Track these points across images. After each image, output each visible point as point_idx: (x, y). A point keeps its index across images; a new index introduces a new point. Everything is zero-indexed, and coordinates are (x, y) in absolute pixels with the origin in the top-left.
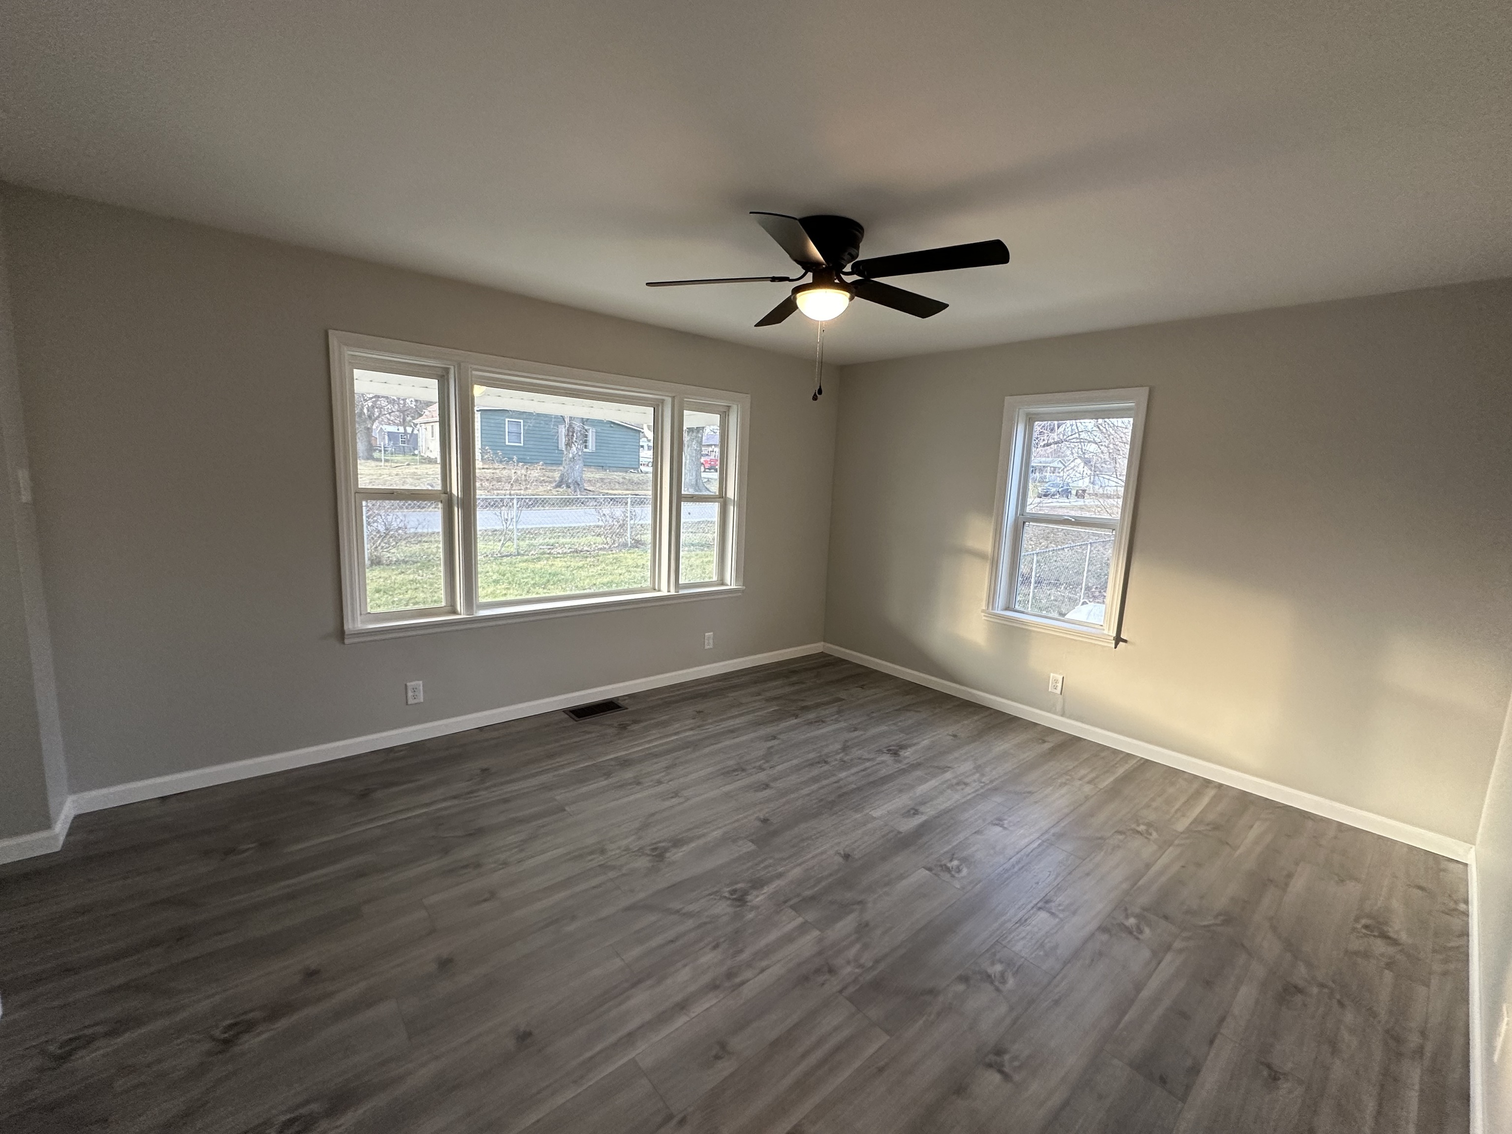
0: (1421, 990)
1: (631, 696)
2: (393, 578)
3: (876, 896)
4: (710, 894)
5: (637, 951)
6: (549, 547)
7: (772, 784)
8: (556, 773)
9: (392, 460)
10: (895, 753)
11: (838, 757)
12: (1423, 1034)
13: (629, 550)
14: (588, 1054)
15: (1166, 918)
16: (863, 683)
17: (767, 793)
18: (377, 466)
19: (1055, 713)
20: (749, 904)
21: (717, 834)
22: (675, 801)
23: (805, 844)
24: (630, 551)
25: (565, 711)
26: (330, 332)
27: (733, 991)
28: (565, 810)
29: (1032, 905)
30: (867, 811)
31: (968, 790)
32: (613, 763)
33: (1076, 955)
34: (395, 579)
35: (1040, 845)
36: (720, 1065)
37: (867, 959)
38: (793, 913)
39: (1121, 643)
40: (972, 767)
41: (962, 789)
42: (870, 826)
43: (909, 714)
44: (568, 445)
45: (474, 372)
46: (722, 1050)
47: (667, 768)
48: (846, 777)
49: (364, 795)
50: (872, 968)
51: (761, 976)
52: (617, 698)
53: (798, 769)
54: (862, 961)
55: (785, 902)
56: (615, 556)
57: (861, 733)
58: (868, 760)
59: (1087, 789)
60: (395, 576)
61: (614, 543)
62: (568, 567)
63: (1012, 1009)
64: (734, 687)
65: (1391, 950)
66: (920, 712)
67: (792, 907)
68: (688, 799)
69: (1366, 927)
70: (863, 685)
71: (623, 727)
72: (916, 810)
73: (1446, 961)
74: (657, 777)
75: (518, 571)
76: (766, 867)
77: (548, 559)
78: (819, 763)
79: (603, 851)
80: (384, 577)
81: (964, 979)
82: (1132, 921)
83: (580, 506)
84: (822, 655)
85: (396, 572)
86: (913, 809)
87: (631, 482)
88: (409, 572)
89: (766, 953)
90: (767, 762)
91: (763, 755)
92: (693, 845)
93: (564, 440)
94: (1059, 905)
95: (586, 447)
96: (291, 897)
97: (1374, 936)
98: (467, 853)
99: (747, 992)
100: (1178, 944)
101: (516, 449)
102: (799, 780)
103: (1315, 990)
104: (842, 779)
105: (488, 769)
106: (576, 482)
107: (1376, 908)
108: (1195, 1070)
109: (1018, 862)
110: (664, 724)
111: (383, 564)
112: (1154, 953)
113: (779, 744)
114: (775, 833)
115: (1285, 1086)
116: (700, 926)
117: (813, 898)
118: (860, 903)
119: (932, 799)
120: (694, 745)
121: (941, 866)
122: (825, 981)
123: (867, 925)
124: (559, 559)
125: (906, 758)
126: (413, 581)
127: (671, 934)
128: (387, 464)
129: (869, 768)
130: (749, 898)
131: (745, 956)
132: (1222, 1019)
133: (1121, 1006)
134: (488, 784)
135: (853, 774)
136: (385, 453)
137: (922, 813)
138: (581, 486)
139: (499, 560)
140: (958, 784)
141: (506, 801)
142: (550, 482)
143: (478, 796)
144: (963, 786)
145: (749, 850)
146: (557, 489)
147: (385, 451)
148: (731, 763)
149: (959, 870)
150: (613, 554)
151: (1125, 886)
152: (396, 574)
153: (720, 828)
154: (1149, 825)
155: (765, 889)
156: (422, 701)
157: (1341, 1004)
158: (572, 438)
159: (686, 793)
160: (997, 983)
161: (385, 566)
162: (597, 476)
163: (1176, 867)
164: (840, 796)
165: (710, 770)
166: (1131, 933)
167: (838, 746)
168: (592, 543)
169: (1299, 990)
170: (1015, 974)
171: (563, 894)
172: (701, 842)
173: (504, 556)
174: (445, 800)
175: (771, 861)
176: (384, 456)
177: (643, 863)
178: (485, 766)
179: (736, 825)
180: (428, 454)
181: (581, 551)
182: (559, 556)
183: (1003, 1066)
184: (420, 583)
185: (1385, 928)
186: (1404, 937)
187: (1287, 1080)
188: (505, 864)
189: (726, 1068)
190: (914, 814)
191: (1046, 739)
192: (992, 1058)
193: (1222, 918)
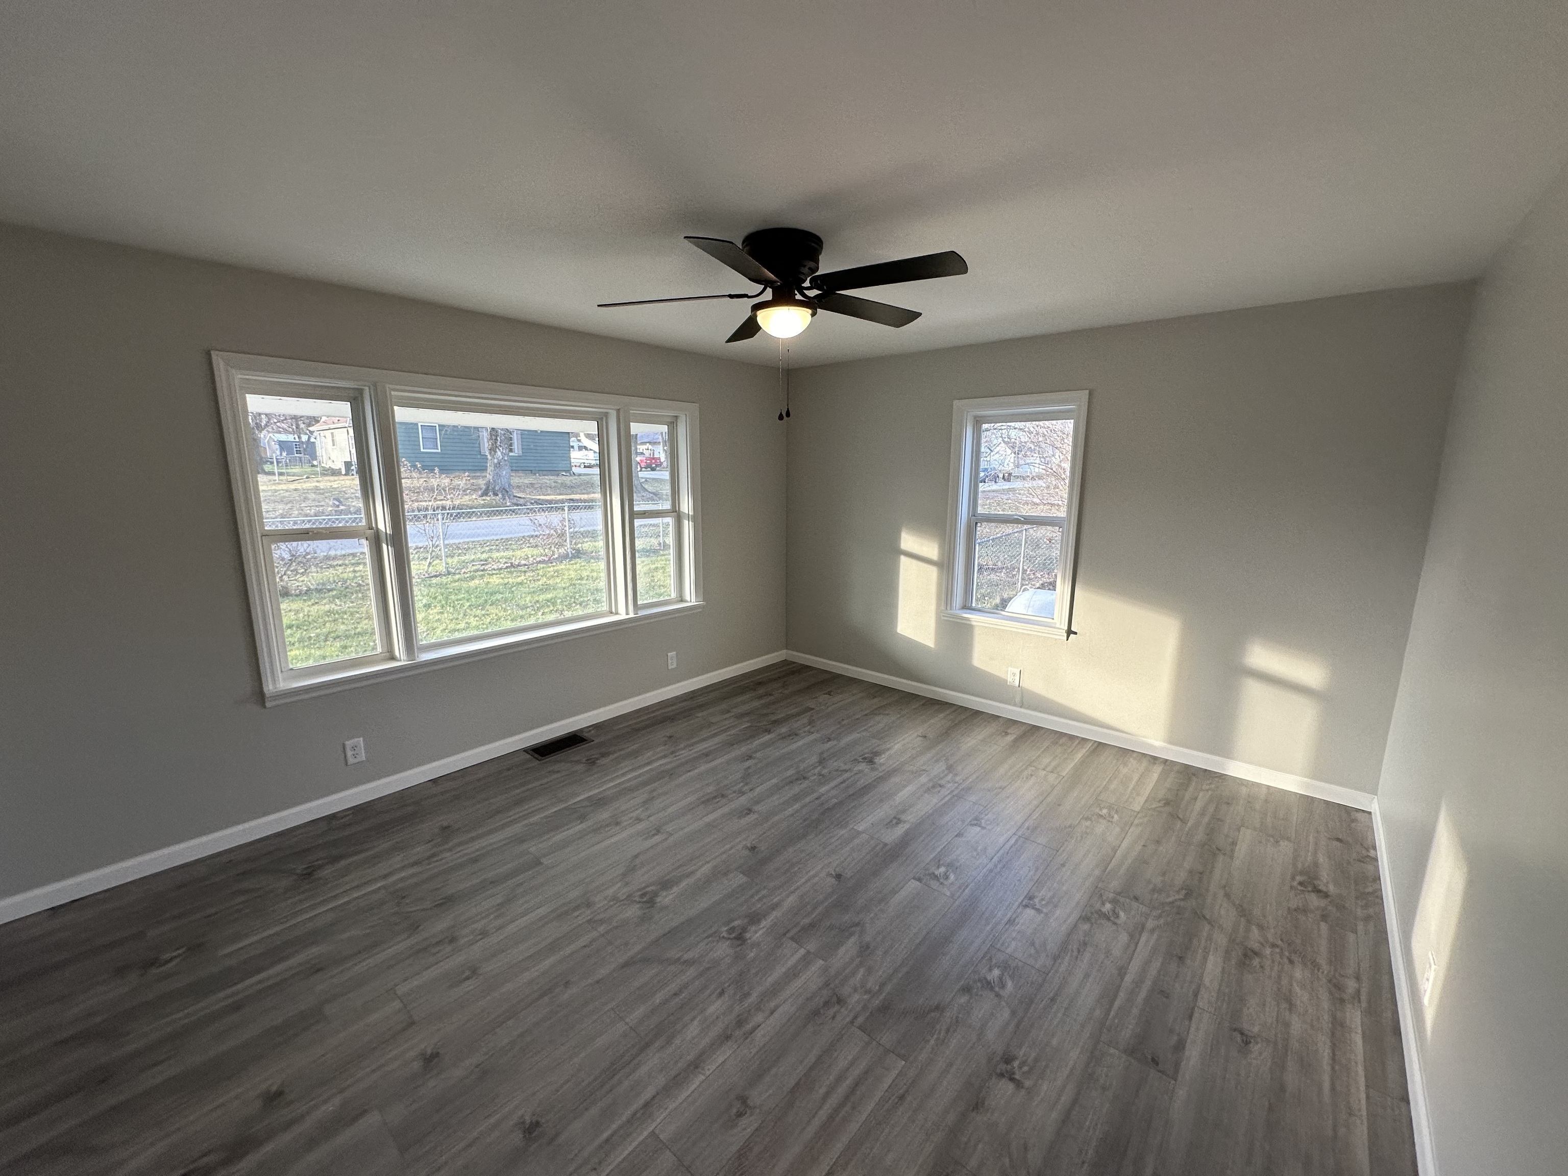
0: (1351, 937)
1: (597, 726)
2: (306, 610)
3: (872, 915)
4: (707, 937)
5: (640, 1011)
6: (482, 563)
7: (756, 808)
8: (526, 822)
9: (287, 473)
10: (871, 761)
11: (816, 771)
12: (1358, 978)
13: (570, 561)
14: (605, 1135)
15: (1136, 899)
16: (829, 690)
17: (752, 818)
18: (270, 481)
19: (1015, 705)
20: (749, 941)
21: (706, 869)
22: (658, 838)
23: (796, 869)
24: (572, 562)
25: (525, 750)
26: (214, 354)
27: (746, 1038)
28: (541, 863)
29: (1017, 904)
30: (851, 827)
31: (944, 792)
32: (586, 803)
33: (1064, 947)
34: (309, 611)
35: (1017, 841)
36: (744, 1122)
37: (871, 983)
38: (795, 945)
39: (1072, 635)
40: (944, 768)
41: (939, 792)
42: (856, 841)
43: (878, 718)
44: (493, 450)
45: (393, 393)
46: (744, 1105)
47: (645, 803)
48: (828, 791)
49: (309, 874)
50: (880, 991)
51: (771, 1018)
52: (581, 730)
53: (778, 788)
54: (869, 985)
55: (785, 934)
56: (555, 568)
57: (835, 742)
58: (846, 771)
59: (1052, 778)
60: (308, 608)
61: (553, 555)
62: (505, 584)
63: (1013, 1013)
64: (701, 707)
65: (1323, 903)
66: (888, 715)
67: (792, 939)
68: (671, 835)
69: (1301, 884)
70: (831, 691)
71: (591, 762)
72: (899, 819)
73: (1366, 906)
74: (634, 814)
75: (450, 592)
76: (760, 900)
77: (482, 576)
78: (797, 779)
79: (589, 905)
80: (295, 610)
81: (966, 989)
82: (1108, 906)
83: (511, 515)
84: (785, 663)
85: (310, 603)
86: (895, 818)
87: (564, 485)
88: (324, 601)
89: (774, 991)
90: (747, 784)
91: (741, 778)
92: (683, 884)
93: (486, 445)
94: (1042, 900)
95: (511, 450)
96: (237, 1007)
97: (1309, 891)
98: (441, 925)
99: (760, 1037)
100: (1150, 924)
101: (432, 455)
102: (781, 801)
103: (1268, 951)
104: (823, 795)
105: (449, 827)
106: (504, 489)
107: (1307, 864)
108: (1180, 1046)
109: (999, 861)
110: (635, 754)
111: (291, 595)
112: (1131, 936)
113: (756, 764)
114: (764, 862)
115: (1255, 1048)
116: (701, 974)
117: (812, 925)
118: (857, 924)
119: (911, 806)
120: (670, 774)
121: (929, 875)
122: (835, 1013)
123: (868, 947)
124: (495, 576)
125: (881, 765)
126: (329, 613)
127: (673, 987)
128: (281, 478)
129: (848, 779)
130: (748, 935)
131: (753, 998)
132: (1196, 994)
133: (1109, 995)
134: (450, 844)
135: (833, 788)
136: (278, 465)
137: (905, 822)
138: (510, 493)
139: (428, 582)
140: (934, 787)
141: (475, 860)
142: (475, 490)
143: (441, 860)
144: (939, 789)
145: (741, 882)
146: (484, 498)
147: (278, 462)
148: (710, 789)
149: (947, 877)
150: (554, 566)
151: (1097, 872)
152: (309, 606)
153: (708, 862)
154: (1110, 808)
155: (764, 923)
156: (364, 758)
157: (1291, 962)
158: (496, 443)
159: (669, 828)
160: (997, 989)
161: (294, 597)
162: (526, 481)
163: (1138, 848)
164: (823, 813)
165: (690, 799)
166: (1108, 919)
167: (814, 759)
168: (530, 556)
169: (1256, 954)
170: (1012, 977)
171: (552, 960)
172: (691, 880)
173: (432, 577)
174: (403, 868)
175: (764, 892)
176: (278, 469)
177: (633, 912)
178: (445, 824)
179: (724, 856)
180: (329, 465)
181: (518, 565)
182: (494, 572)
183: (1014, 1073)
184: (339, 614)
185: (1316, 882)
186: (1332, 888)
187: (1257, 1043)
188: (484, 934)
189: (748, 1124)
190: (897, 823)
191: (1009, 731)
192: (1003, 1067)
193: (1184, 892)
